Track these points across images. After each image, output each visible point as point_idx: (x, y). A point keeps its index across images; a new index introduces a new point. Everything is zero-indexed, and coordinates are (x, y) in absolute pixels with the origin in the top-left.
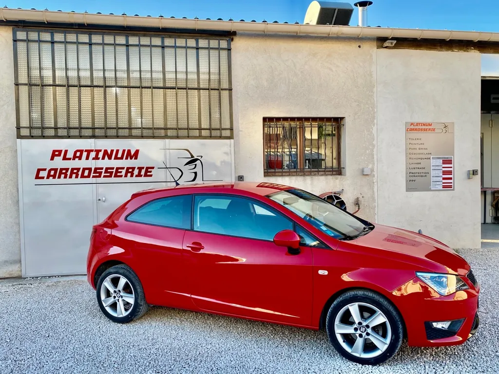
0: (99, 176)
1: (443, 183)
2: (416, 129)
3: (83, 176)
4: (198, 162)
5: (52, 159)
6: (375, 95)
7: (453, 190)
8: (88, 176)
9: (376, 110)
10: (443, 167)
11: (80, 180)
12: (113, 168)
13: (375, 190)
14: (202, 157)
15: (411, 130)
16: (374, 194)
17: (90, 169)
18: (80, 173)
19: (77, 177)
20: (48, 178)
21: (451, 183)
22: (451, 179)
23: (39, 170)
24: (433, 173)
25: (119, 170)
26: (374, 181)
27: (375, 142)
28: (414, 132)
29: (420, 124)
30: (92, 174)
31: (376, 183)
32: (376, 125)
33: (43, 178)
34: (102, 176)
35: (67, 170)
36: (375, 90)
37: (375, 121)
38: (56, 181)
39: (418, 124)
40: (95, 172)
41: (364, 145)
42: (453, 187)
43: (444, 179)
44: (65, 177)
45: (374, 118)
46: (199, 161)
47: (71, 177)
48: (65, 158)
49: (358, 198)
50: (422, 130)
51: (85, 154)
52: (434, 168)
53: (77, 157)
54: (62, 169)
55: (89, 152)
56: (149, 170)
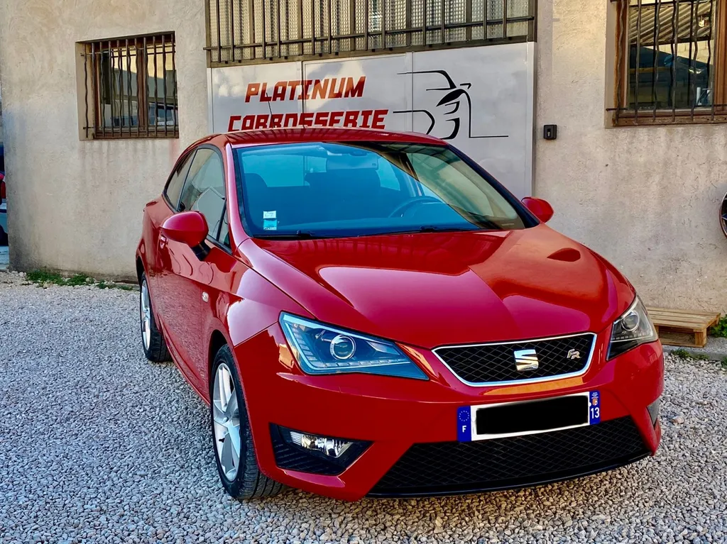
4: (462, 98)
14: (470, 85)
18: (282, 123)
25: (336, 118)
35: (266, 117)
46: (464, 94)
48: (263, 98)
51: (289, 89)
53: (279, 95)
54: (260, 117)
55: (294, 85)
56: (380, 116)
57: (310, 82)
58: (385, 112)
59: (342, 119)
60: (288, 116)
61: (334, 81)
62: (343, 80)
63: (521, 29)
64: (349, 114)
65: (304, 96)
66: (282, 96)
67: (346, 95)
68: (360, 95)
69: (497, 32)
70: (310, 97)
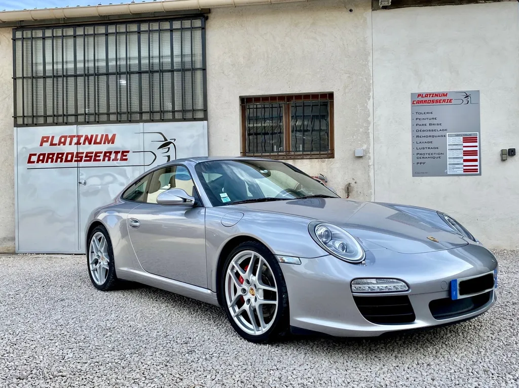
0: (81, 161)
1: (464, 166)
2: (425, 101)
3: (66, 161)
4: (171, 146)
5: (41, 145)
6: (370, 64)
7: (480, 174)
8: (71, 161)
9: (371, 82)
10: (464, 147)
11: (64, 164)
12: (92, 153)
13: (371, 174)
14: (175, 140)
15: (418, 102)
16: (369, 179)
17: (72, 154)
18: (64, 158)
19: (61, 161)
20: (38, 162)
21: (477, 166)
22: (476, 160)
23: (31, 155)
24: (449, 154)
25: (98, 155)
26: (370, 164)
27: (370, 119)
28: (423, 104)
29: (430, 94)
30: (74, 159)
31: (372, 167)
32: (371, 99)
33: (34, 162)
34: (83, 160)
35: (53, 154)
36: (370, 58)
37: (371, 94)
38: (45, 165)
39: (427, 95)
40: (77, 156)
41: (357, 123)
42: (478, 170)
43: (465, 161)
44: (52, 162)
45: (369, 91)
46: (172, 144)
47: (56, 161)
48: (52, 144)
49: (349, 184)
50: (433, 102)
51: (68, 140)
52: (451, 147)
53: (62, 143)
54: (49, 154)
55: (72, 137)
56: (125, 154)
57: (82, 136)
58: (128, 152)
59: (102, 155)
60: (68, 154)
61: (97, 136)
62: (102, 135)
63: (200, 115)
64: (106, 153)
65: (78, 143)
66: (64, 143)
67: (104, 143)
68: (113, 143)
69: (189, 115)
70: (82, 144)
